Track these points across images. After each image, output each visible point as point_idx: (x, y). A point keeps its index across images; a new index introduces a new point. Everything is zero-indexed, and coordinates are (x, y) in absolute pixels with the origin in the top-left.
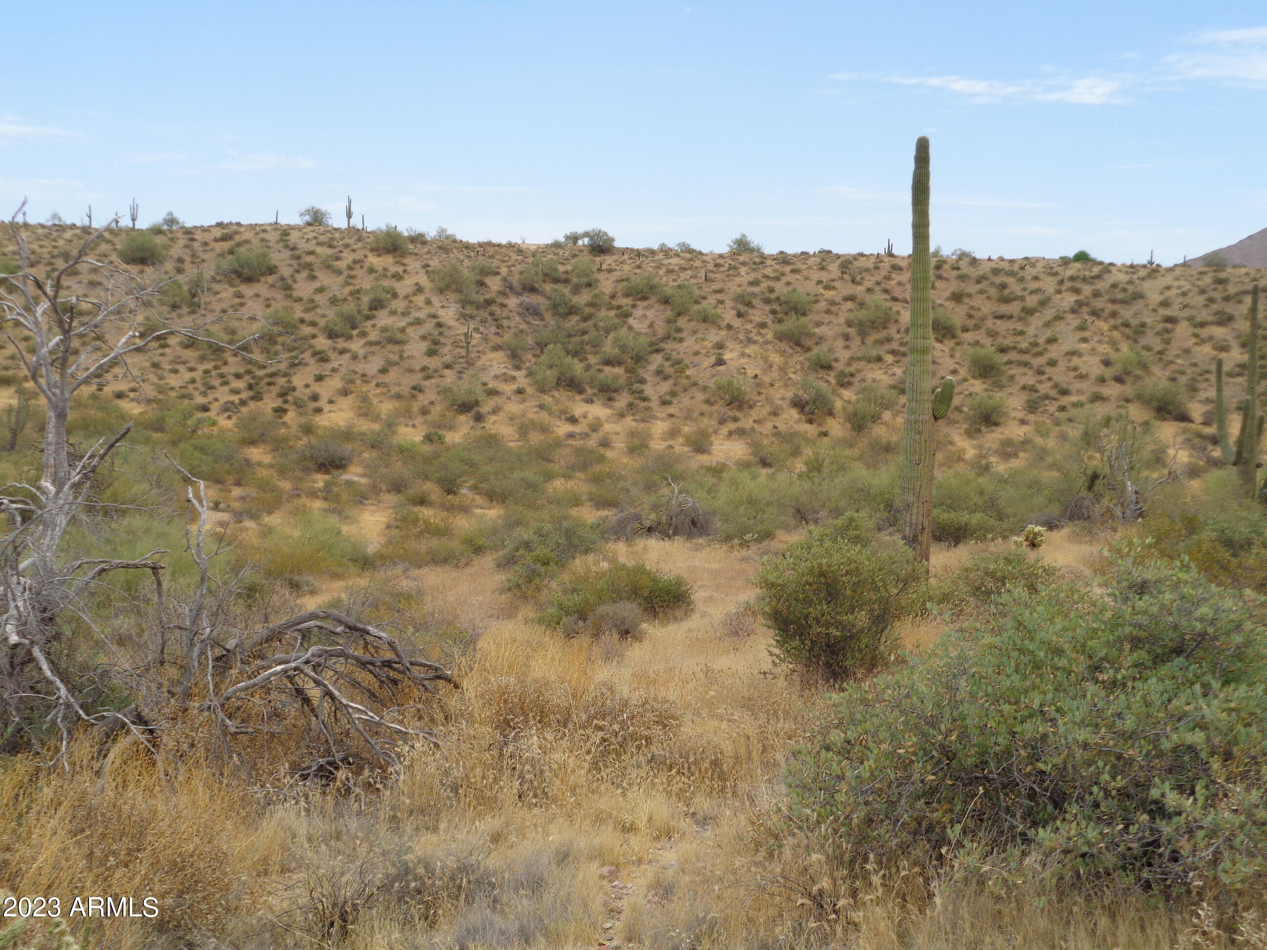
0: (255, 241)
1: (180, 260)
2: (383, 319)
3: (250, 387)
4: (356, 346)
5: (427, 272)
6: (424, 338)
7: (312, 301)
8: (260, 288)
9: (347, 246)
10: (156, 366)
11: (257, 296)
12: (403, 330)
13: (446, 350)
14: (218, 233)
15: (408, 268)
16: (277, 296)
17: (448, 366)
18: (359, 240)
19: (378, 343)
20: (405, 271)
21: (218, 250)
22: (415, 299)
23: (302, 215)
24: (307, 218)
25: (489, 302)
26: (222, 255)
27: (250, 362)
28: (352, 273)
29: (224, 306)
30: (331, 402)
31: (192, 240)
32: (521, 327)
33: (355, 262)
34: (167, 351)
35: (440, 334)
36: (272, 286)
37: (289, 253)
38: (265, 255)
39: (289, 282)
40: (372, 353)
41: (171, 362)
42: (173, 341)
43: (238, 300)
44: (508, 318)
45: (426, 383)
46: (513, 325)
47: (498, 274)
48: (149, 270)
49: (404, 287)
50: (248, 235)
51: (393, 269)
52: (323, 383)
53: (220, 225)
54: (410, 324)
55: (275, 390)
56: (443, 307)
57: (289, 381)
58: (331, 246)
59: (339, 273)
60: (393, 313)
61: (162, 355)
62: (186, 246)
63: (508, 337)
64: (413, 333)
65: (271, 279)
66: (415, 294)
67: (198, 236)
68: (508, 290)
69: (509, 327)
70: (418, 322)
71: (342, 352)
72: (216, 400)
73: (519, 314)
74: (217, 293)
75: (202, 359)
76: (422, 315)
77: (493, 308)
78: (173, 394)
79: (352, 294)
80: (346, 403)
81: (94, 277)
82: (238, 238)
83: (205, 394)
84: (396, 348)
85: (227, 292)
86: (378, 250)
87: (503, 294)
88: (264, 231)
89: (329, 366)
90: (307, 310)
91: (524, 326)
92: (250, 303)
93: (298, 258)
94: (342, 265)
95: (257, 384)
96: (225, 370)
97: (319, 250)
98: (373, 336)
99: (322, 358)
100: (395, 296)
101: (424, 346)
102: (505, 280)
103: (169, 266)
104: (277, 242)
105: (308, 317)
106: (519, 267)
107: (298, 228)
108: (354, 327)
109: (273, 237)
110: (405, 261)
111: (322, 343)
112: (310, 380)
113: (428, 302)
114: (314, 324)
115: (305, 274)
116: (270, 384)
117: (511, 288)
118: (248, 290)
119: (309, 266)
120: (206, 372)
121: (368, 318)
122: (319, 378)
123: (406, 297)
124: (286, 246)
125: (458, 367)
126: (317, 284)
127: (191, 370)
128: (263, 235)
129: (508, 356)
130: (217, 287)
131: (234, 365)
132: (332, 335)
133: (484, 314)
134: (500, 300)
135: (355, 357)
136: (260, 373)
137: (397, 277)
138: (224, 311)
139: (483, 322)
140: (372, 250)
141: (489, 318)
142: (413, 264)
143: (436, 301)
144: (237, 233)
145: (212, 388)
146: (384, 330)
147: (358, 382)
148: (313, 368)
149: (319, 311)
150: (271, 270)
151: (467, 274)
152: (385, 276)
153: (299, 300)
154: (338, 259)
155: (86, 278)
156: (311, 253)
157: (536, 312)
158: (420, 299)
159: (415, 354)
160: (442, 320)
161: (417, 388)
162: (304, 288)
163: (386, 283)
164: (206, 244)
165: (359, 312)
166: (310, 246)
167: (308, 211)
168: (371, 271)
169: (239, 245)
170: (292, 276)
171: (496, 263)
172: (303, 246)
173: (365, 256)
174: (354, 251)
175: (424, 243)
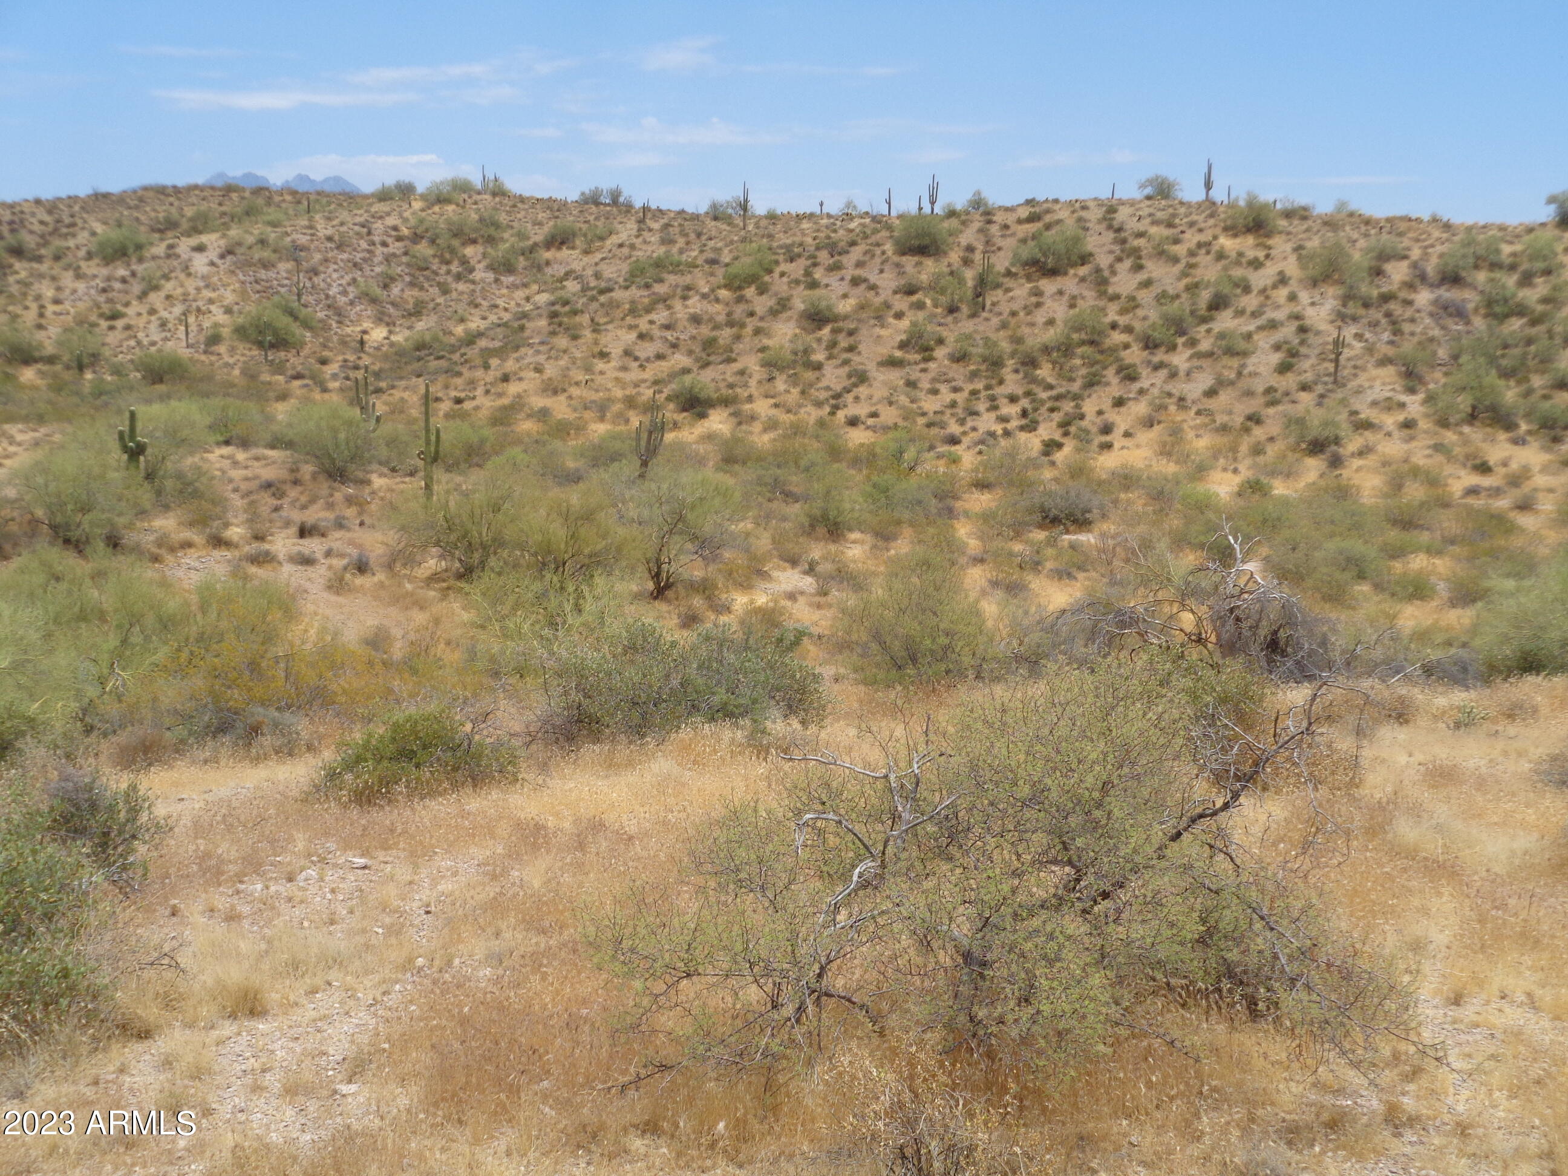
0: (1070, 222)
1: (970, 249)
2: (1225, 321)
3: (1024, 413)
4: (1180, 359)
5: (1300, 258)
6: (1277, 347)
7: (1132, 298)
8: (1069, 283)
9: (1192, 224)
10: (911, 384)
11: (1060, 293)
12: (1249, 336)
13: (1306, 364)
14: (1024, 213)
15: (1273, 252)
16: (1086, 293)
17: (1304, 387)
18: (1212, 216)
19: (1210, 355)
20: (1267, 256)
21: (1020, 235)
22: (1274, 294)
23: (1142, 186)
24: (1148, 191)
25: (1386, 298)
26: (1024, 241)
27: (1034, 380)
28: (1193, 260)
29: (1015, 306)
30: (1127, 434)
31: (989, 222)
32: (1431, 333)
33: (1200, 245)
34: (932, 365)
35: (1303, 342)
36: (1083, 280)
37: (1111, 235)
38: (1077, 240)
39: (1106, 273)
40: (1200, 368)
41: (934, 380)
42: (940, 353)
43: (1034, 299)
44: (1412, 320)
45: (1271, 411)
46: (1418, 330)
47: (1405, 257)
48: (929, 263)
49: (1260, 279)
50: (1063, 214)
51: (1251, 254)
52: (1123, 409)
53: (1030, 202)
54: (1260, 328)
55: (1057, 417)
56: (1313, 304)
57: (1078, 406)
58: (1170, 225)
59: (1175, 260)
60: (1239, 313)
61: (924, 370)
62: (981, 231)
63: (1408, 346)
64: (1264, 341)
65: (1083, 271)
66: (1275, 287)
67: (999, 218)
68: (1417, 282)
69: (1412, 334)
70: (1273, 325)
71: (1157, 367)
72: (974, 429)
73: (1431, 315)
74: (1008, 290)
75: (974, 375)
76: (1280, 315)
77: (1392, 306)
78: (921, 421)
79: (1188, 288)
80: (1146, 437)
81: (859, 272)
82: (1048, 218)
83: (962, 422)
84: (1235, 362)
85: (1021, 291)
86: (1232, 230)
87: (1410, 286)
88: (1084, 208)
89: (1137, 386)
90: (1123, 311)
91: (1436, 332)
92: (1049, 303)
93: (1124, 241)
94: (1180, 250)
95: (1035, 410)
96: (999, 391)
97: (1153, 230)
98: (1205, 345)
99: (1129, 375)
100: (1247, 289)
101: (1276, 358)
102: (1415, 265)
103: (955, 257)
104: (1099, 222)
105: (1122, 320)
106: (1439, 248)
107: (1132, 203)
108: (1182, 333)
109: (1094, 215)
110: (1270, 242)
111: (1134, 355)
112: (1106, 404)
113: (1292, 298)
114: (1129, 329)
115: (1128, 263)
116: (1052, 410)
117: (1423, 277)
118: (1049, 286)
119: (1136, 253)
120: (974, 393)
121: (1204, 320)
122: (1119, 403)
123: (1263, 291)
124: (1110, 227)
125: (1320, 389)
126: (1142, 276)
127: (956, 390)
128: (1084, 214)
129: (1400, 374)
130: (1008, 282)
131: (1012, 383)
132: (1150, 344)
133: (1376, 314)
134: (1403, 294)
135: (1173, 375)
136: (1044, 395)
137: (1256, 264)
138: (1014, 314)
139: (1374, 325)
140: (1226, 229)
141: (1384, 321)
142: (1281, 245)
143: (1304, 297)
144: (1048, 211)
145: (976, 413)
146: (1222, 336)
147: (1173, 408)
148: (1115, 387)
149: (1140, 312)
150: (1084, 259)
151: (1358, 255)
152: (1238, 263)
153: (1116, 297)
154: (1176, 241)
155: (849, 273)
156: (1140, 235)
157: (1459, 313)
158: (1283, 293)
159: (1261, 369)
160: (1307, 322)
161: (1255, 419)
162: (1124, 282)
163: (1237, 273)
164: (1006, 227)
165: (1192, 313)
166: (1141, 227)
167: (1150, 182)
168: (1221, 256)
169: (1048, 227)
170: (1111, 266)
171: (1406, 242)
172: (1132, 225)
173: (1215, 238)
174: (1200, 230)
175: (1304, 218)
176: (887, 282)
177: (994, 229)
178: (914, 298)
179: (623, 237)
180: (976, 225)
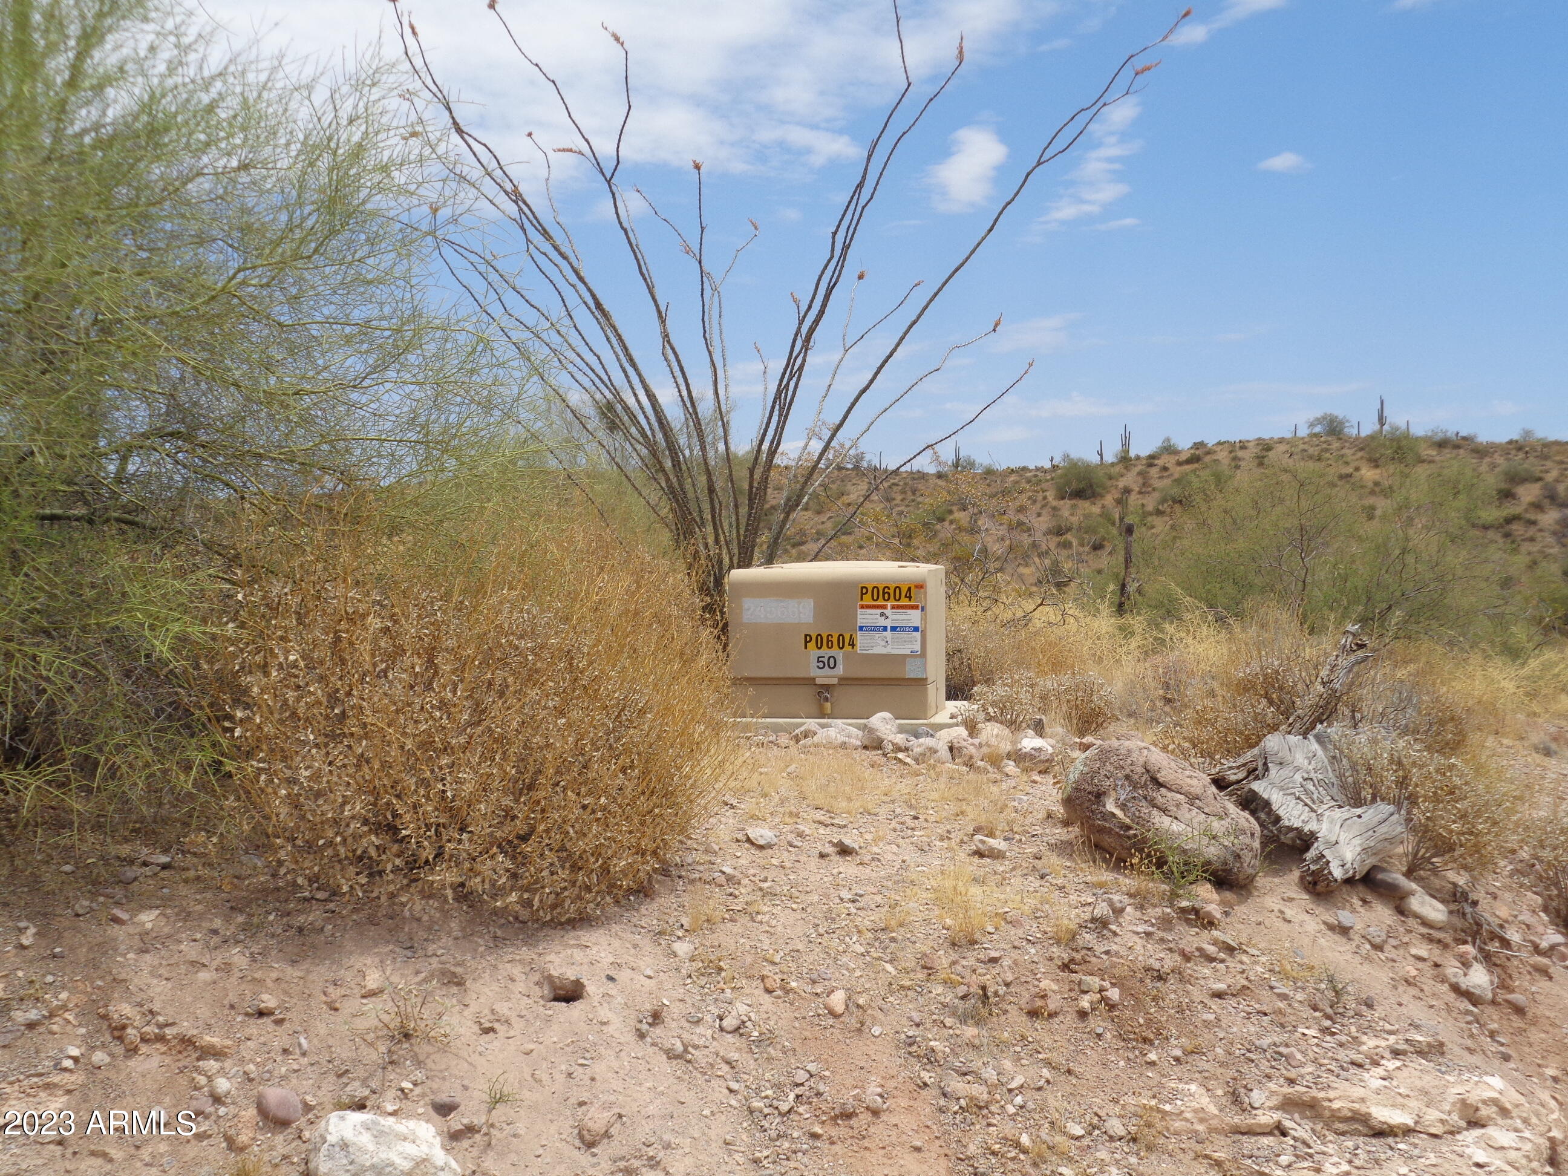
0: (1225, 462)
1: (1127, 491)
14: (1187, 455)
21: (1176, 476)
23: (1312, 425)
24: (1317, 428)
25: (1509, 520)
31: (1151, 465)
44: (1532, 539)
47: (1540, 479)
48: (1084, 505)
50: (1222, 455)
62: (1140, 473)
67: (1161, 461)
68: (1546, 502)
69: (1529, 553)
73: (1554, 533)
77: (1515, 527)
81: (1018, 517)
82: (1207, 459)
86: (1376, 461)
87: (1538, 507)
88: (1244, 448)
91: (1554, 550)
102: (1547, 487)
103: (1109, 500)
104: (1252, 459)
107: (1291, 441)
109: (1250, 453)
110: (1410, 471)
117: (1553, 498)
124: (1261, 464)
128: (1241, 453)
134: (1529, 515)
140: (1370, 461)
144: (1209, 452)
152: (1372, 493)
164: (1165, 469)
167: (1319, 421)
168: (1358, 486)
169: (1204, 467)
173: (1357, 469)
174: (1347, 463)
175: (1457, 447)
176: (1042, 524)
177: (1154, 472)
178: (1062, 539)
179: (853, 497)
180: (1139, 468)
